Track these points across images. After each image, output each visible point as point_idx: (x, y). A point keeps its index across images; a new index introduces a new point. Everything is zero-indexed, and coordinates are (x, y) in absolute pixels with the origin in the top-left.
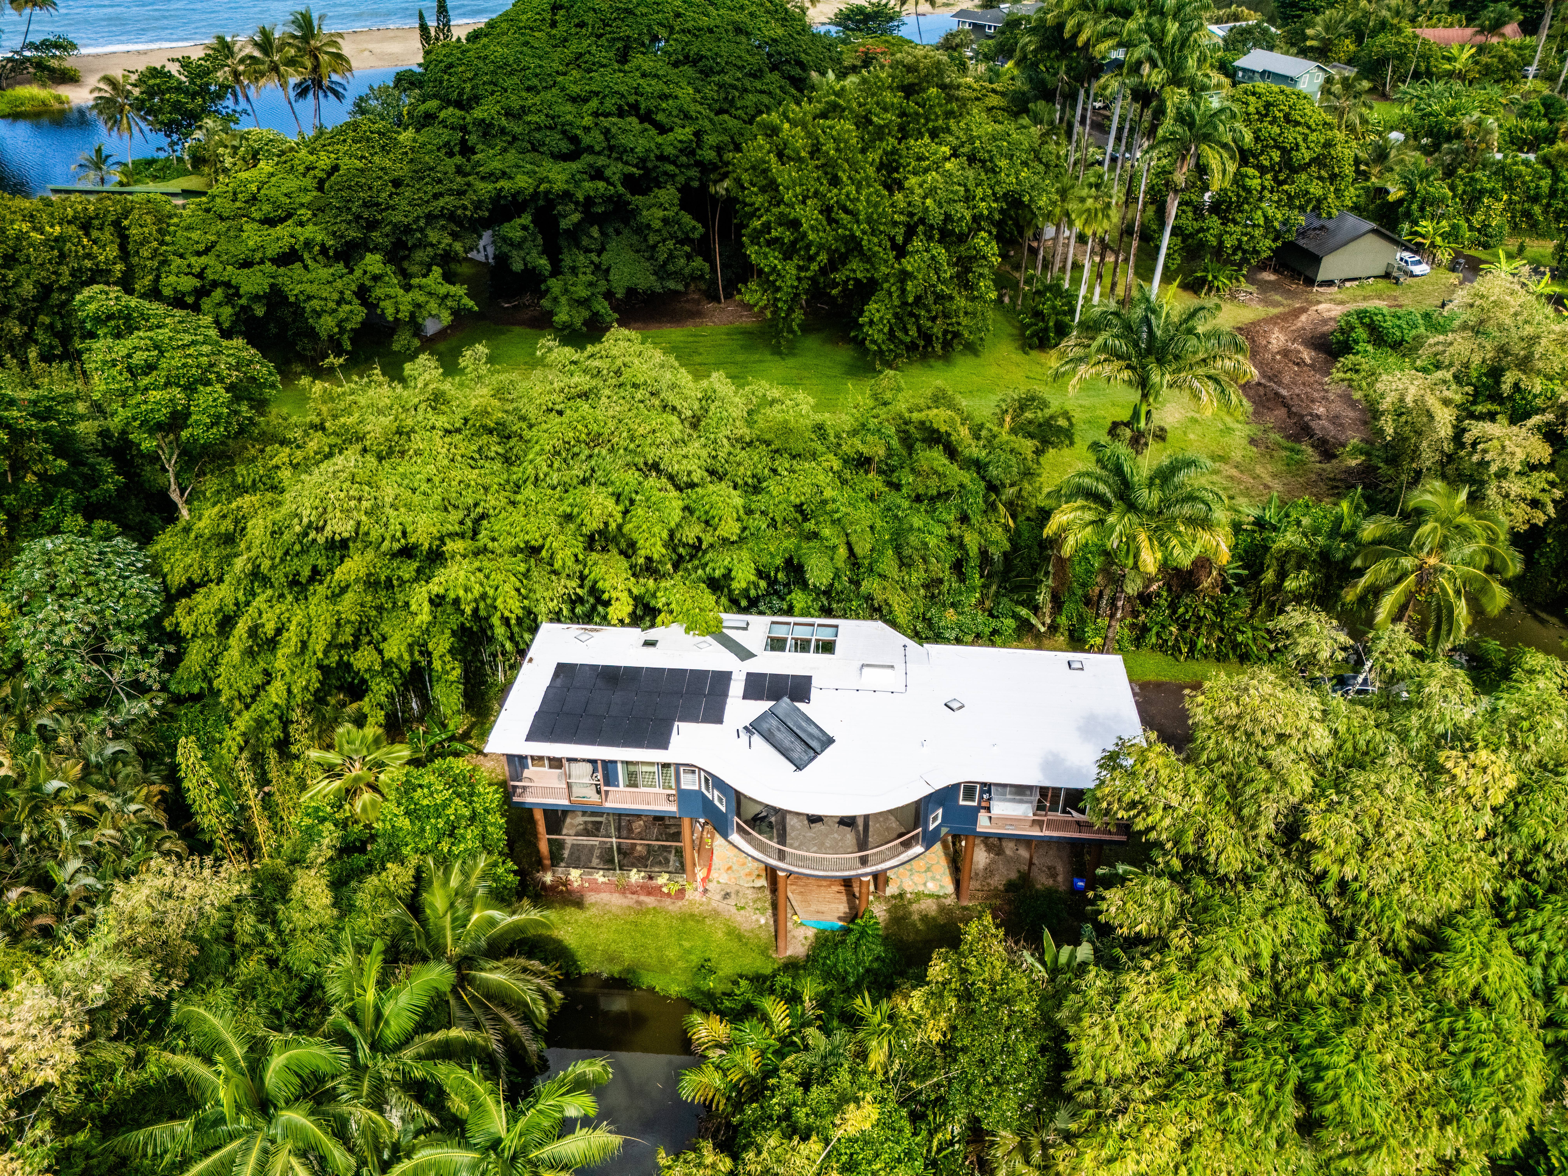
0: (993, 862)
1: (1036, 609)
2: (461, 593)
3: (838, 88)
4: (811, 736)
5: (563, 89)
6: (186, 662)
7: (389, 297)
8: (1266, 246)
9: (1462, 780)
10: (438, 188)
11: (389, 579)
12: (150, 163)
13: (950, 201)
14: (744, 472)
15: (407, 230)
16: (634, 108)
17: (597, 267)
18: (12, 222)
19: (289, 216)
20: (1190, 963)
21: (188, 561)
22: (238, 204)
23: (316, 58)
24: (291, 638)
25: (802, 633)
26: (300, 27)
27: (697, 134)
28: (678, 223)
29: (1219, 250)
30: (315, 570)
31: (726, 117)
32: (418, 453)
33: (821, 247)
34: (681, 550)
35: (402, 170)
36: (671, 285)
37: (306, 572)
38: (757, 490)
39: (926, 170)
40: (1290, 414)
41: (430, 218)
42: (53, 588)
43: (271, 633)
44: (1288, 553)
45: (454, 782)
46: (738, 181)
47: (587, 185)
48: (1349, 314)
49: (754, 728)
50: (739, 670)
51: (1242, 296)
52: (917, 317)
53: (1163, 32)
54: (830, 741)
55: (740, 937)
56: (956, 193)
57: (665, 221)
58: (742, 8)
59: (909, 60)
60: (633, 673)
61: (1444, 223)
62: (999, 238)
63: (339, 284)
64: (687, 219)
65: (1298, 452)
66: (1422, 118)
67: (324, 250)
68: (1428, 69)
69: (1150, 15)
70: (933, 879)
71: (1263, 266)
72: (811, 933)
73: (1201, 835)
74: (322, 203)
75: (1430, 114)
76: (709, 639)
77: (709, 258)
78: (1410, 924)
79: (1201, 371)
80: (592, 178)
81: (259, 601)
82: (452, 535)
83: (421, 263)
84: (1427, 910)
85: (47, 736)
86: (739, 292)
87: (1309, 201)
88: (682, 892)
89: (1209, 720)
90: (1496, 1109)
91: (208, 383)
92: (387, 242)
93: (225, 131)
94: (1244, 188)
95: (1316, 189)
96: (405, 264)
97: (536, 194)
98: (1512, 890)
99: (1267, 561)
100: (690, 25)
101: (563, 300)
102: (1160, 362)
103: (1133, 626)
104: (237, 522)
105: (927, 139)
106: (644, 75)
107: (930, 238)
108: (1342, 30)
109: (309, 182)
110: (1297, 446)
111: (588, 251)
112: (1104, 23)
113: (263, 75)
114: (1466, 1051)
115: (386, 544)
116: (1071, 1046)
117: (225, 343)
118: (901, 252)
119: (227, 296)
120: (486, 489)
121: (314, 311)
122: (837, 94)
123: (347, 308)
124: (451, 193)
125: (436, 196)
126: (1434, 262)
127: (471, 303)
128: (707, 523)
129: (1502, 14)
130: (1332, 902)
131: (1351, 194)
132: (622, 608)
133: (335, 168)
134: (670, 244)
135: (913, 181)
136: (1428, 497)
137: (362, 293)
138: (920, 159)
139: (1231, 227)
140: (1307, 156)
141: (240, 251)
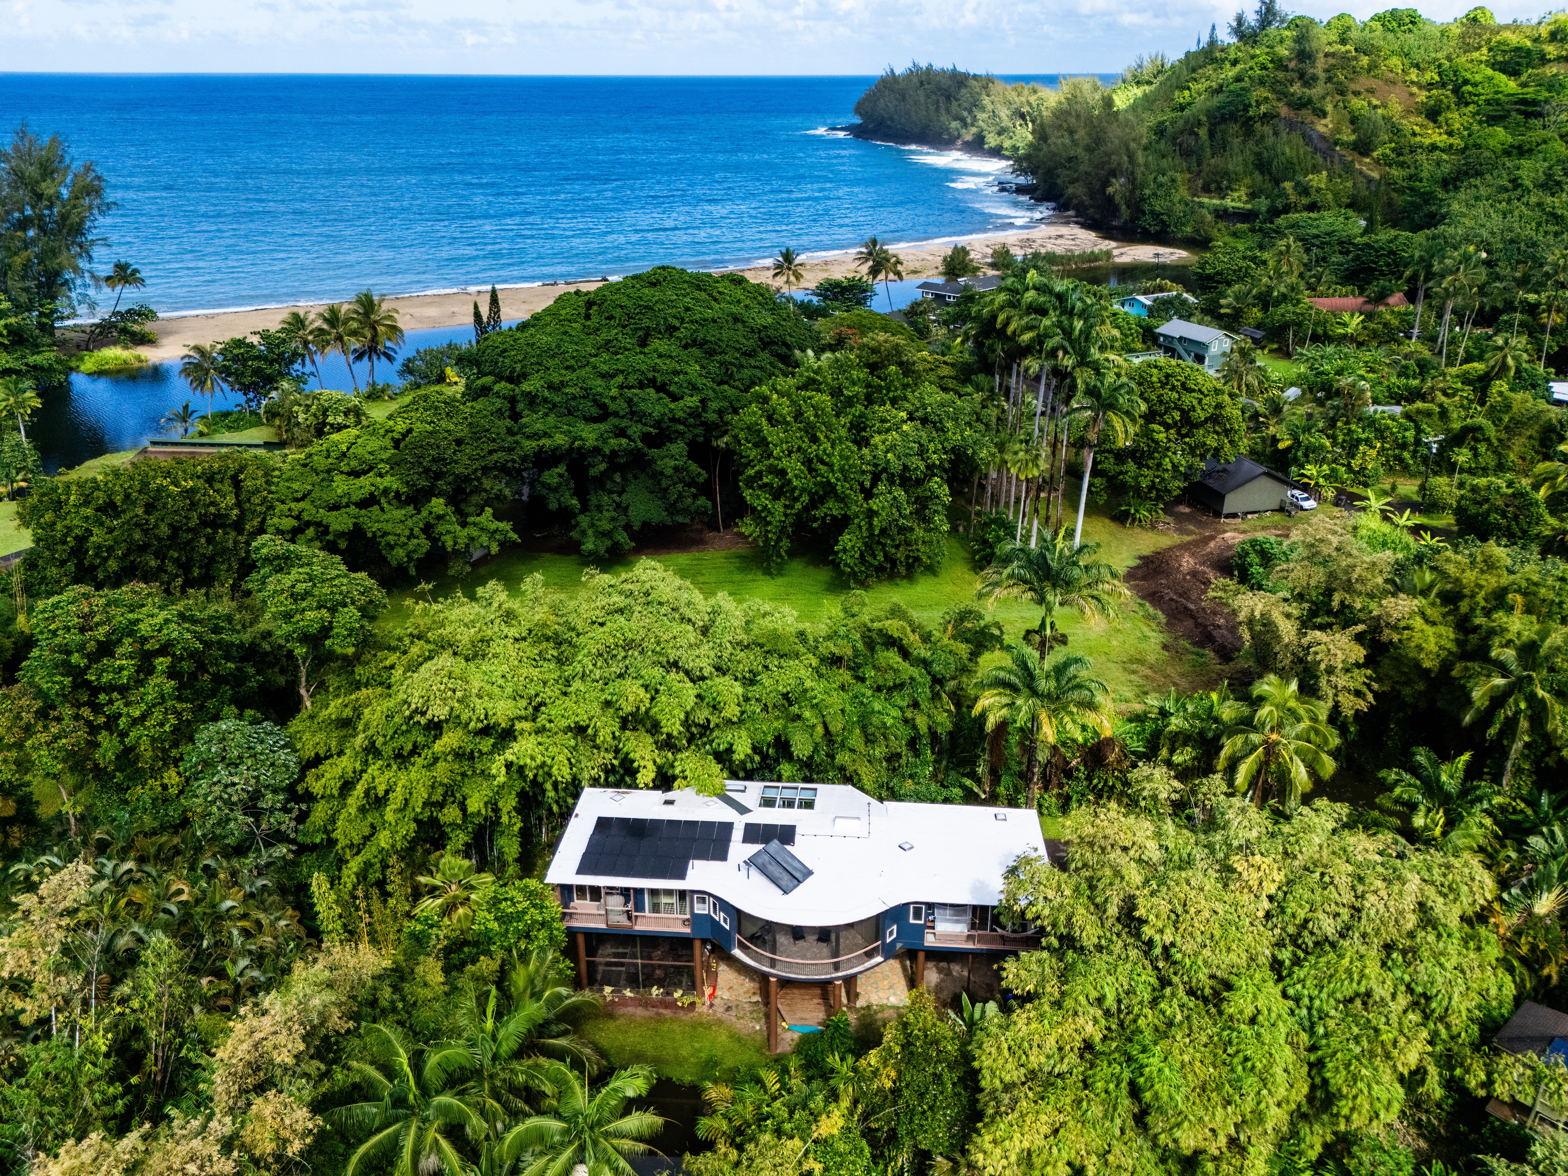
0: (942, 981)
1: (978, 781)
2: (528, 761)
3: (816, 366)
4: (795, 869)
5: (595, 368)
6: (312, 818)
7: (448, 532)
8: (1176, 485)
9: (1245, 875)
10: (493, 446)
11: (472, 752)
12: (226, 415)
13: (907, 455)
14: (743, 669)
15: (467, 479)
16: (652, 382)
17: (618, 505)
18: (154, 478)
19: (371, 469)
20: (1057, 1004)
21: (317, 739)
22: (330, 460)
23: (375, 329)
24: (397, 798)
25: (788, 794)
26: (362, 304)
27: (702, 401)
28: (686, 470)
29: (1137, 489)
30: (415, 746)
31: (726, 387)
32: (496, 656)
33: (803, 490)
34: (694, 730)
35: (462, 431)
36: (680, 519)
37: (410, 746)
38: (752, 682)
39: (888, 430)
40: (1197, 625)
41: (486, 470)
42: (224, 758)
43: (381, 794)
44: (1176, 734)
45: (530, 895)
46: (736, 437)
47: (612, 441)
48: (1244, 543)
49: (751, 862)
50: (739, 822)
51: (1160, 526)
52: (884, 545)
53: (1072, 328)
54: (810, 873)
55: (739, 1040)
56: (911, 448)
57: (676, 469)
58: (739, 302)
59: (873, 344)
60: (656, 824)
61: (1325, 467)
62: (949, 482)
63: (410, 523)
64: (694, 467)
65: (1202, 656)
66: (1316, 376)
67: (398, 495)
68: (1325, 332)
69: (1061, 314)
70: (894, 994)
71: (1178, 501)
72: (796, 1036)
73: (1069, 918)
74: (397, 459)
75: (1322, 373)
76: (715, 799)
77: (711, 498)
78: (1212, 977)
79: (1085, 592)
80: (617, 436)
81: (373, 770)
82: (520, 718)
83: (476, 505)
84: (1223, 966)
85: (210, 873)
86: (736, 525)
87: (1208, 450)
88: (693, 1004)
89: (1075, 838)
90: (1259, 1093)
91: (345, 605)
92: (449, 489)
93: (300, 391)
94: (1153, 440)
95: (1211, 441)
96: (463, 506)
97: (571, 449)
98: (1285, 955)
99: (1162, 742)
100: (698, 317)
101: (590, 532)
102: (1054, 586)
103: (1059, 795)
104: (355, 709)
105: (888, 406)
106: (660, 356)
107: (892, 483)
108: (1250, 300)
109: (387, 442)
110: (1201, 651)
111: (611, 492)
112: (1026, 319)
113: (328, 343)
114: (1238, 1052)
115: (472, 724)
116: (976, 1064)
117: (353, 575)
118: (868, 494)
119: (317, 532)
120: (545, 683)
121: (388, 544)
122: (815, 372)
123: (416, 541)
124: (502, 449)
125: (490, 452)
126: (1320, 499)
127: (515, 536)
128: (714, 707)
129: (1384, 288)
130: (1161, 964)
131: (1244, 444)
132: (647, 775)
133: (410, 431)
134: (680, 486)
135: (877, 439)
136: (1266, 687)
137: (428, 529)
138: (883, 421)
139: (1145, 471)
140: (1203, 416)
141: (330, 497)
